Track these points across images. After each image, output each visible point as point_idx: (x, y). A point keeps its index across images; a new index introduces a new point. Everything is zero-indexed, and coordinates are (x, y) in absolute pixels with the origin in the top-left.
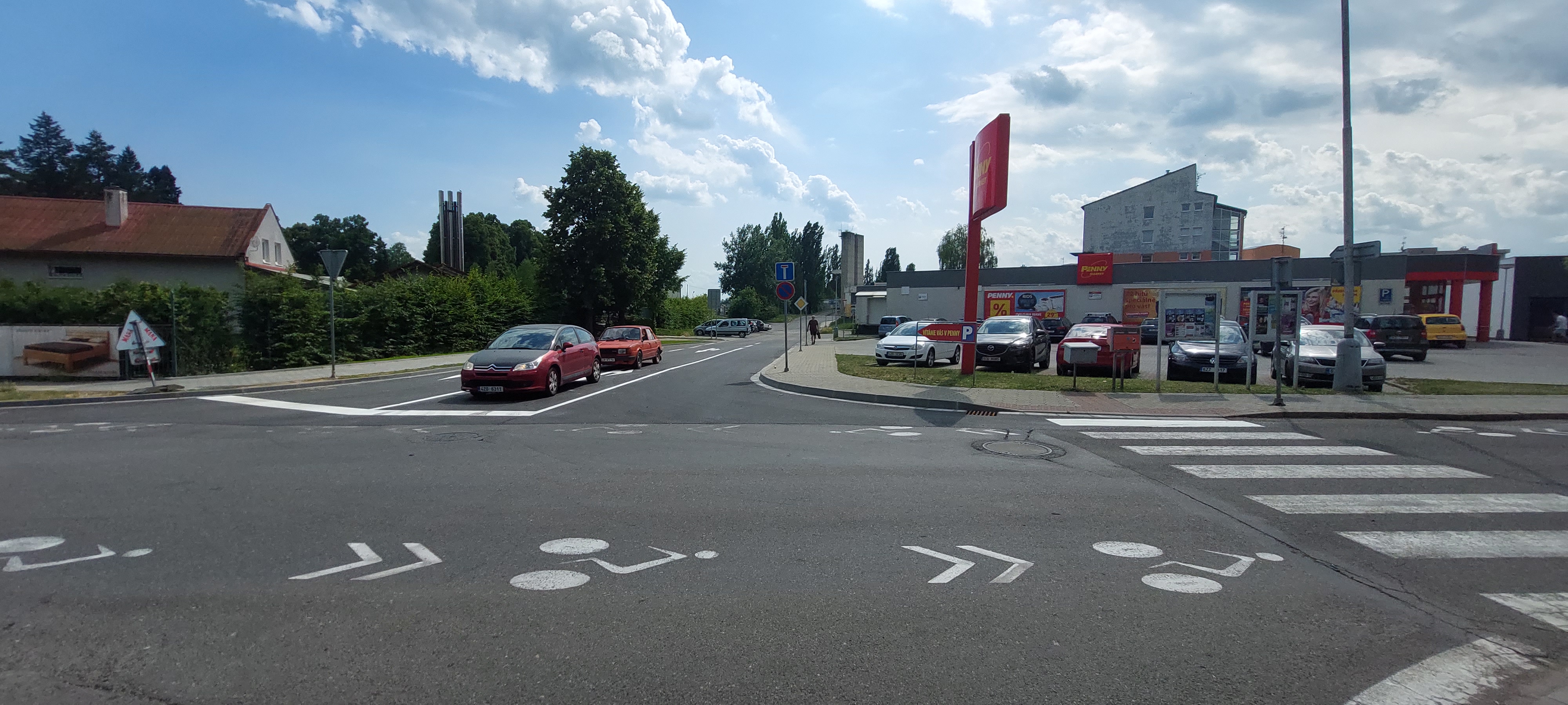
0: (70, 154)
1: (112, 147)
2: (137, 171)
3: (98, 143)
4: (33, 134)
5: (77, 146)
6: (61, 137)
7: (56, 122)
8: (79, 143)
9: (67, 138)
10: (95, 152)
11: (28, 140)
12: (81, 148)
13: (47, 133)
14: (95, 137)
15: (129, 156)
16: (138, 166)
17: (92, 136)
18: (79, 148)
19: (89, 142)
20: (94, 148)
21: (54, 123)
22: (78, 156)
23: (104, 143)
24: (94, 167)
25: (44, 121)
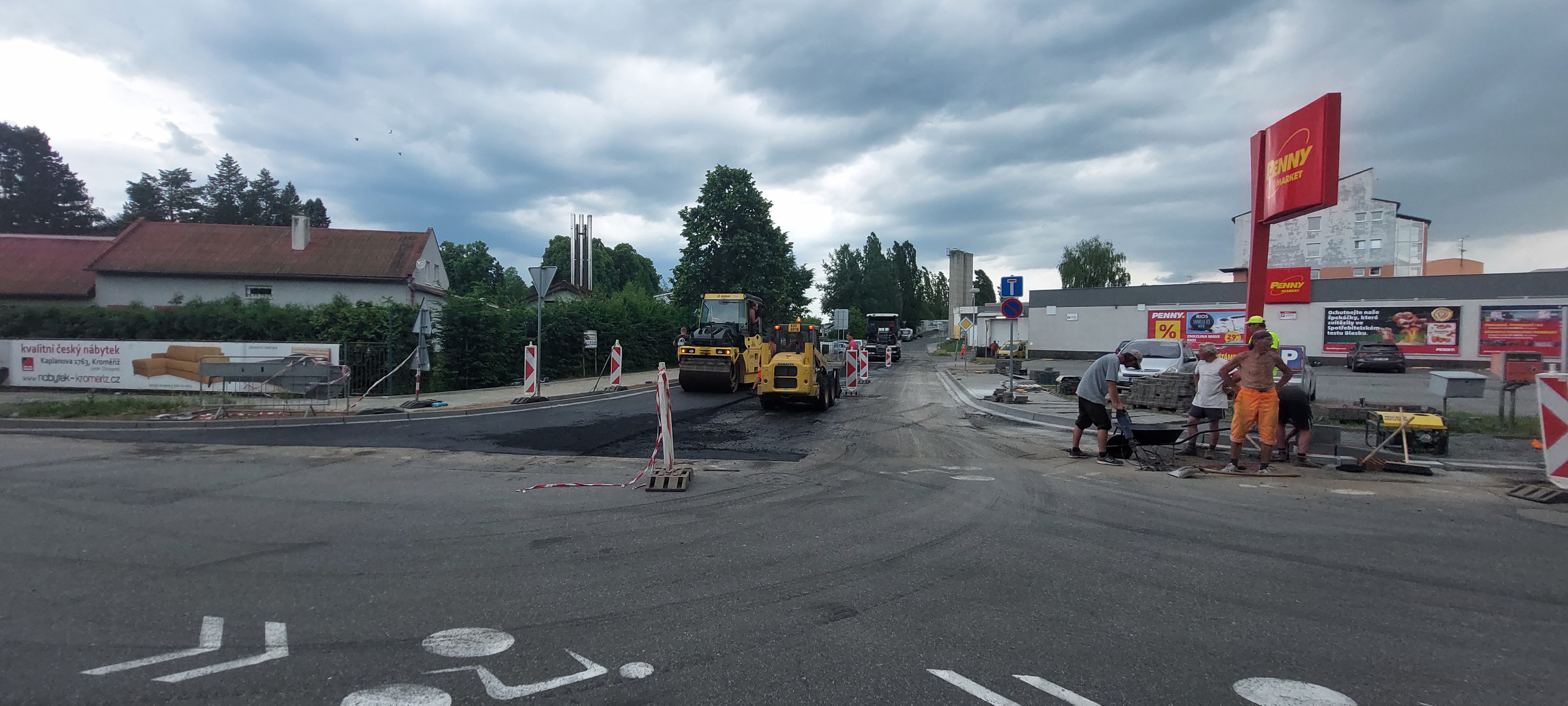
0: (245, 190)
1: (277, 183)
2: (296, 203)
3: (266, 179)
4: (219, 173)
5: (250, 182)
6: (239, 175)
7: (236, 162)
8: (252, 180)
9: (244, 176)
10: (264, 188)
11: (215, 179)
12: (254, 184)
13: (229, 172)
14: (265, 174)
15: (290, 190)
16: (297, 198)
17: (263, 173)
18: (252, 184)
19: (260, 178)
20: (263, 184)
21: (234, 163)
22: (250, 191)
23: (272, 179)
24: (263, 200)
25: (227, 161)
